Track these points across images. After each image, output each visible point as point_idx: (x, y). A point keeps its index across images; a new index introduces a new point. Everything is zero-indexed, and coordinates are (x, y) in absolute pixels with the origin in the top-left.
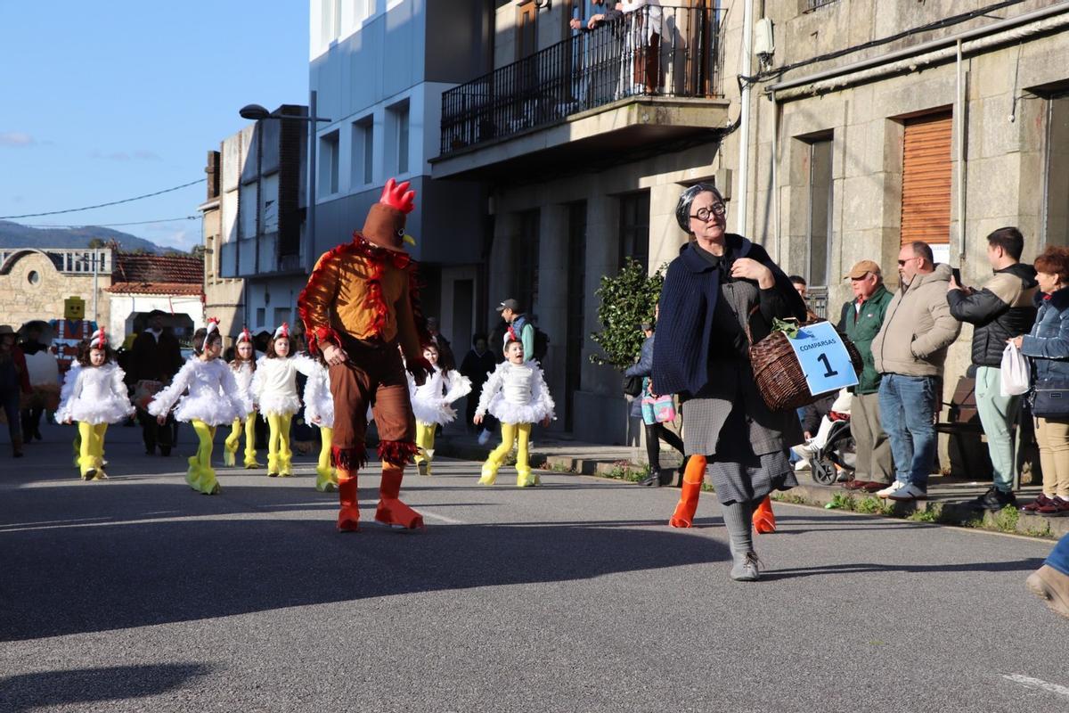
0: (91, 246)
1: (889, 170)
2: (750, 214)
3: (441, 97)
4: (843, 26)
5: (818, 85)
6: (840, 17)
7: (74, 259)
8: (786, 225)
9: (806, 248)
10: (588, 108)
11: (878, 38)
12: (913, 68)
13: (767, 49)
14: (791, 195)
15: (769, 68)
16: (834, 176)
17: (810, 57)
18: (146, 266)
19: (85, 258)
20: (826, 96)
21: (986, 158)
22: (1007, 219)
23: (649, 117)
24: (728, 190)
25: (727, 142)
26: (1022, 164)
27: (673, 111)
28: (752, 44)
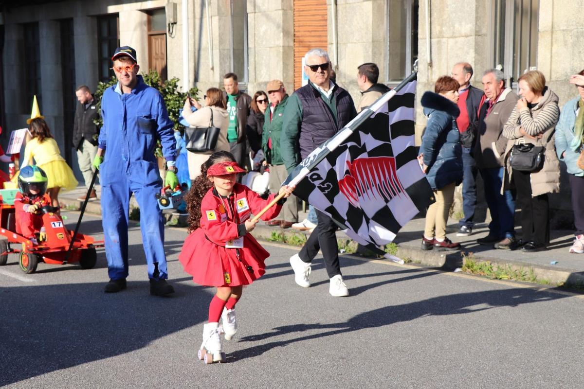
1: (285, 8)
2: (191, 33)
8: (216, 42)
9: (230, 58)
14: (219, 22)
16: (249, 10)
21: (350, 4)
22: (365, 44)
24: (175, 17)
26: (373, 8)
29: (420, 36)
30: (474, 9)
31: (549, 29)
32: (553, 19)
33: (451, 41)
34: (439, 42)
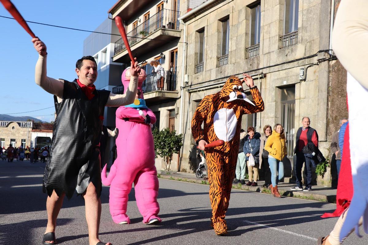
0: (28, 121)
2: (183, 117)
3: (112, 89)
4: (204, 77)
5: (198, 89)
6: (203, 75)
7: (23, 124)
10: (147, 92)
11: (212, 80)
12: (219, 87)
13: (187, 81)
15: (187, 85)
17: (197, 83)
18: (40, 126)
19: (26, 124)
20: (200, 92)
23: (160, 95)
24: (178, 112)
25: (178, 101)
27: (166, 94)
28: (184, 80)
29: (257, 118)
30: (275, 109)
31: (298, 116)
32: (299, 112)
33: (267, 120)
34: (263, 120)
